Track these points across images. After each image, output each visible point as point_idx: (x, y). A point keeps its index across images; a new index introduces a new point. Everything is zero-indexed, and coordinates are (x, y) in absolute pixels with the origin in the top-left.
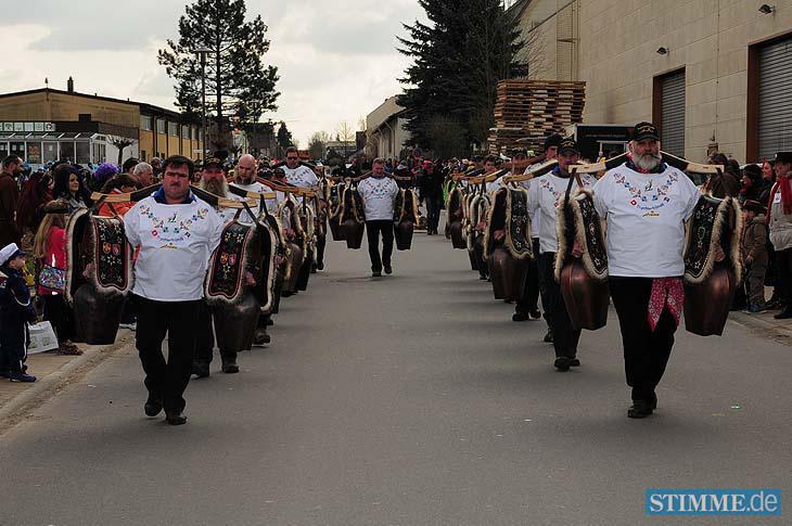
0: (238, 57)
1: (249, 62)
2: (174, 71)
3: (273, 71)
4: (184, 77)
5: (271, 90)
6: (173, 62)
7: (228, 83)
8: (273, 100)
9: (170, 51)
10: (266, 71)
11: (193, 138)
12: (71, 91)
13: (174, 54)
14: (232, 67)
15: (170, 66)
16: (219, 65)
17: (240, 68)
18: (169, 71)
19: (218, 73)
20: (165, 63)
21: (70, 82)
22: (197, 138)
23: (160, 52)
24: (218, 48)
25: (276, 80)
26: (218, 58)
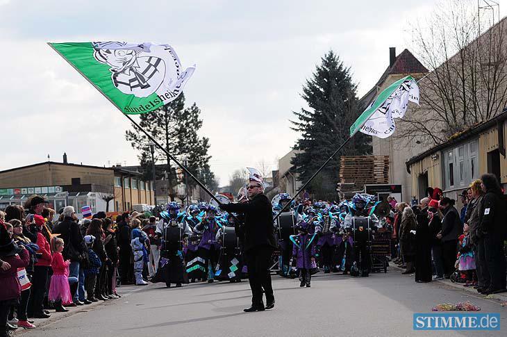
0: (181, 132)
1: (189, 136)
2: (137, 145)
3: (206, 141)
4: (144, 149)
5: (205, 154)
6: (135, 138)
7: (175, 151)
8: (207, 161)
9: (134, 131)
10: (200, 141)
11: (147, 190)
12: (65, 162)
13: (136, 133)
14: (178, 140)
15: (133, 141)
16: (168, 139)
17: (182, 140)
18: (133, 145)
19: (168, 144)
20: (130, 140)
21: (65, 156)
22: (150, 189)
23: (127, 132)
24: (167, 127)
25: (208, 147)
26: (167, 134)
